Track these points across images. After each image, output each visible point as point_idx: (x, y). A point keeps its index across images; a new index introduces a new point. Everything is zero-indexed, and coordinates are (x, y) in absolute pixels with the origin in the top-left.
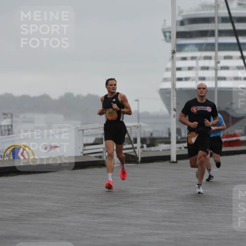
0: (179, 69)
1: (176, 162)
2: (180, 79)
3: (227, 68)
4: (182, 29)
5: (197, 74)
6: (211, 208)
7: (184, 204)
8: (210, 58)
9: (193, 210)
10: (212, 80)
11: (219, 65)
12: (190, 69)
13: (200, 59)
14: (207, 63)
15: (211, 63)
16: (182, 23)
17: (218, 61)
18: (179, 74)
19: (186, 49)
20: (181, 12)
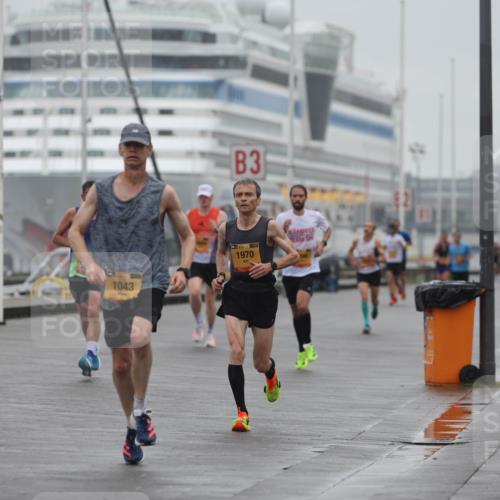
0: (9, 134)
1: (3, 323)
2: (10, 155)
3: (105, 132)
4: (16, 52)
5: (45, 144)
6: (73, 417)
7: (20, 408)
8: (71, 112)
9: (39, 420)
10: (76, 156)
11: (91, 126)
12: (31, 133)
13: (51, 113)
14: (65, 122)
15: (74, 122)
16: (15, 40)
17: (88, 117)
18: (9, 144)
19: (23, 92)
20: (12, 18)
